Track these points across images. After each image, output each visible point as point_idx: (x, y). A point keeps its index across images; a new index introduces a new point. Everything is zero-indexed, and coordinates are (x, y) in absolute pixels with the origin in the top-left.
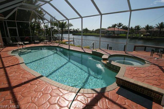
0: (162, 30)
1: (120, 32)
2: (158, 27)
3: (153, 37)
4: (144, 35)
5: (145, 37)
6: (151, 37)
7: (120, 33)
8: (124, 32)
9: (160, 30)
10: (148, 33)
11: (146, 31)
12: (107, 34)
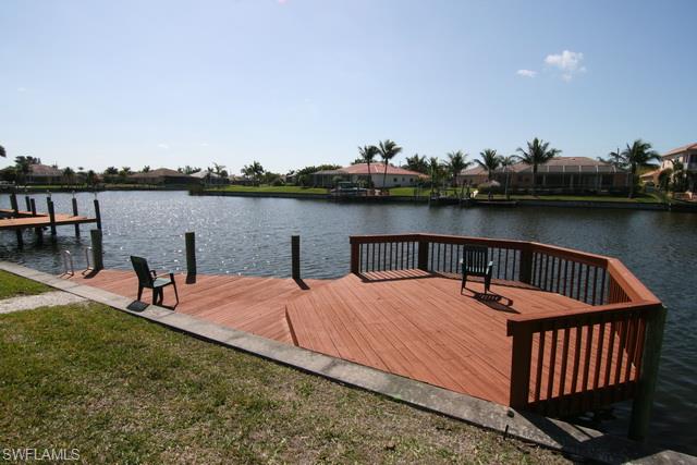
0: (541, 168)
1: (395, 180)
2: (527, 161)
3: (512, 197)
4: (482, 191)
5: (486, 197)
6: (505, 197)
7: (393, 183)
8: (411, 180)
9: (535, 169)
10: (495, 183)
11: (487, 173)
12: (340, 188)
